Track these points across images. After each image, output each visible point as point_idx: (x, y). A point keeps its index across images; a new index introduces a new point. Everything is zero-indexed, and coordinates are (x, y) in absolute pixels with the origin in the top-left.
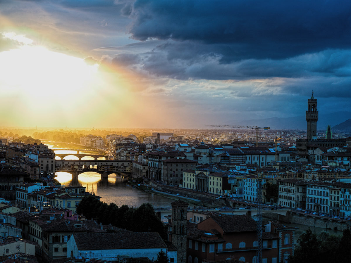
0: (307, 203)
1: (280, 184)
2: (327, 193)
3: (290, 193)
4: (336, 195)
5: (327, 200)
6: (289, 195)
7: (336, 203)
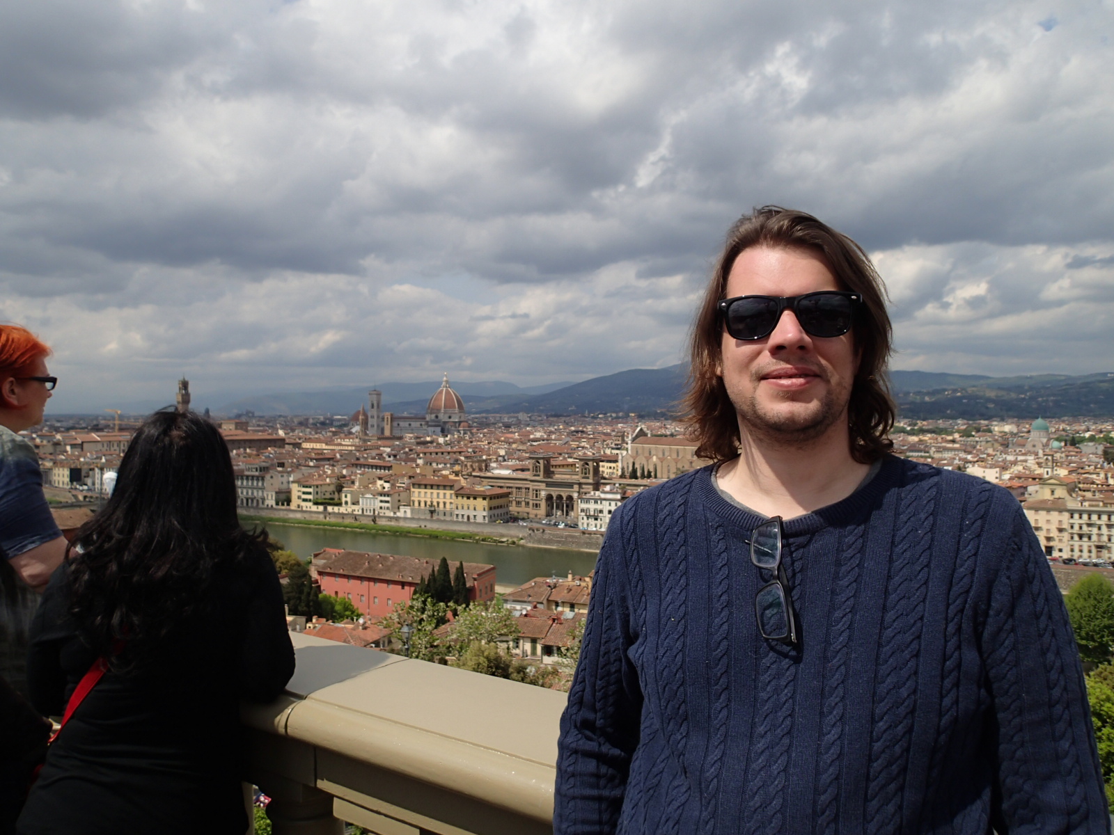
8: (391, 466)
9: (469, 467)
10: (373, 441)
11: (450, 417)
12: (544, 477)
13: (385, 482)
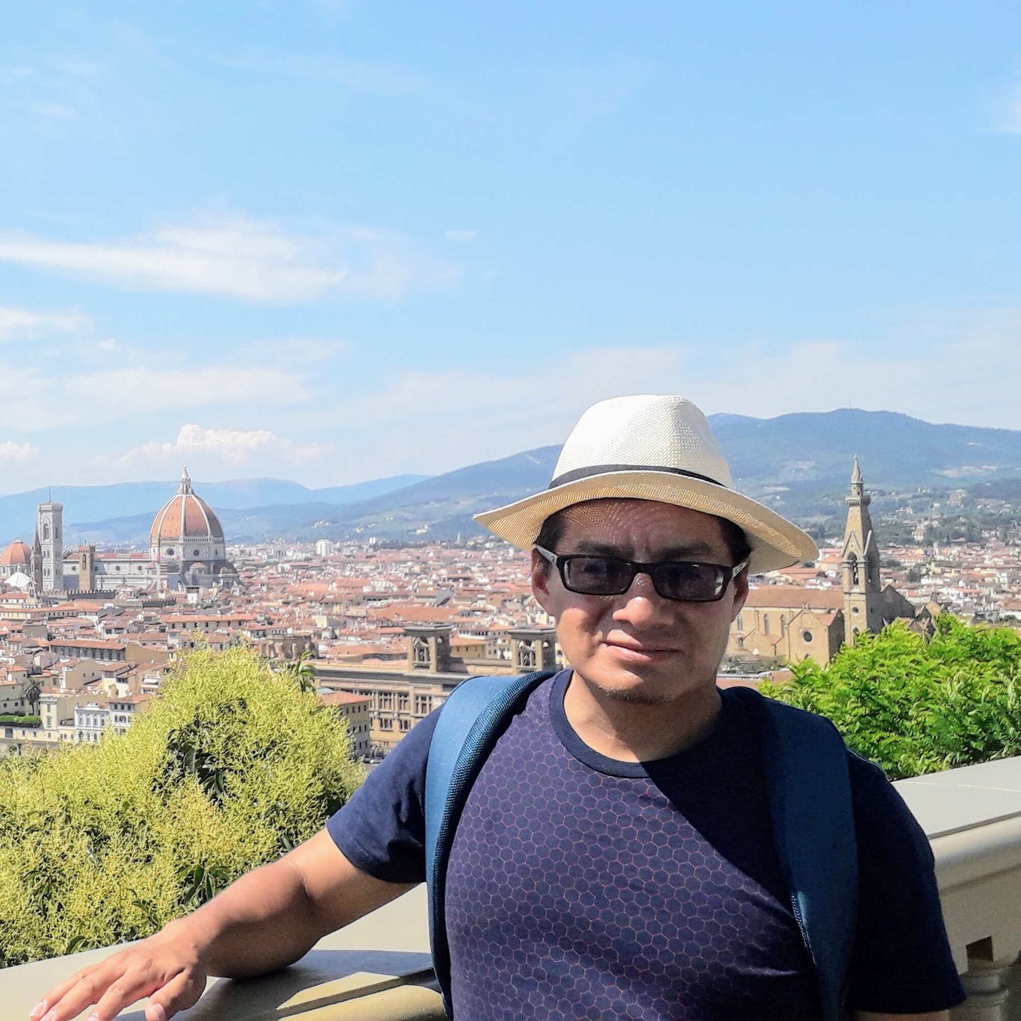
8: (124, 649)
9: (277, 651)
10: (61, 603)
11: (196, 553)
12: (438, 671)
13: (119, 680)
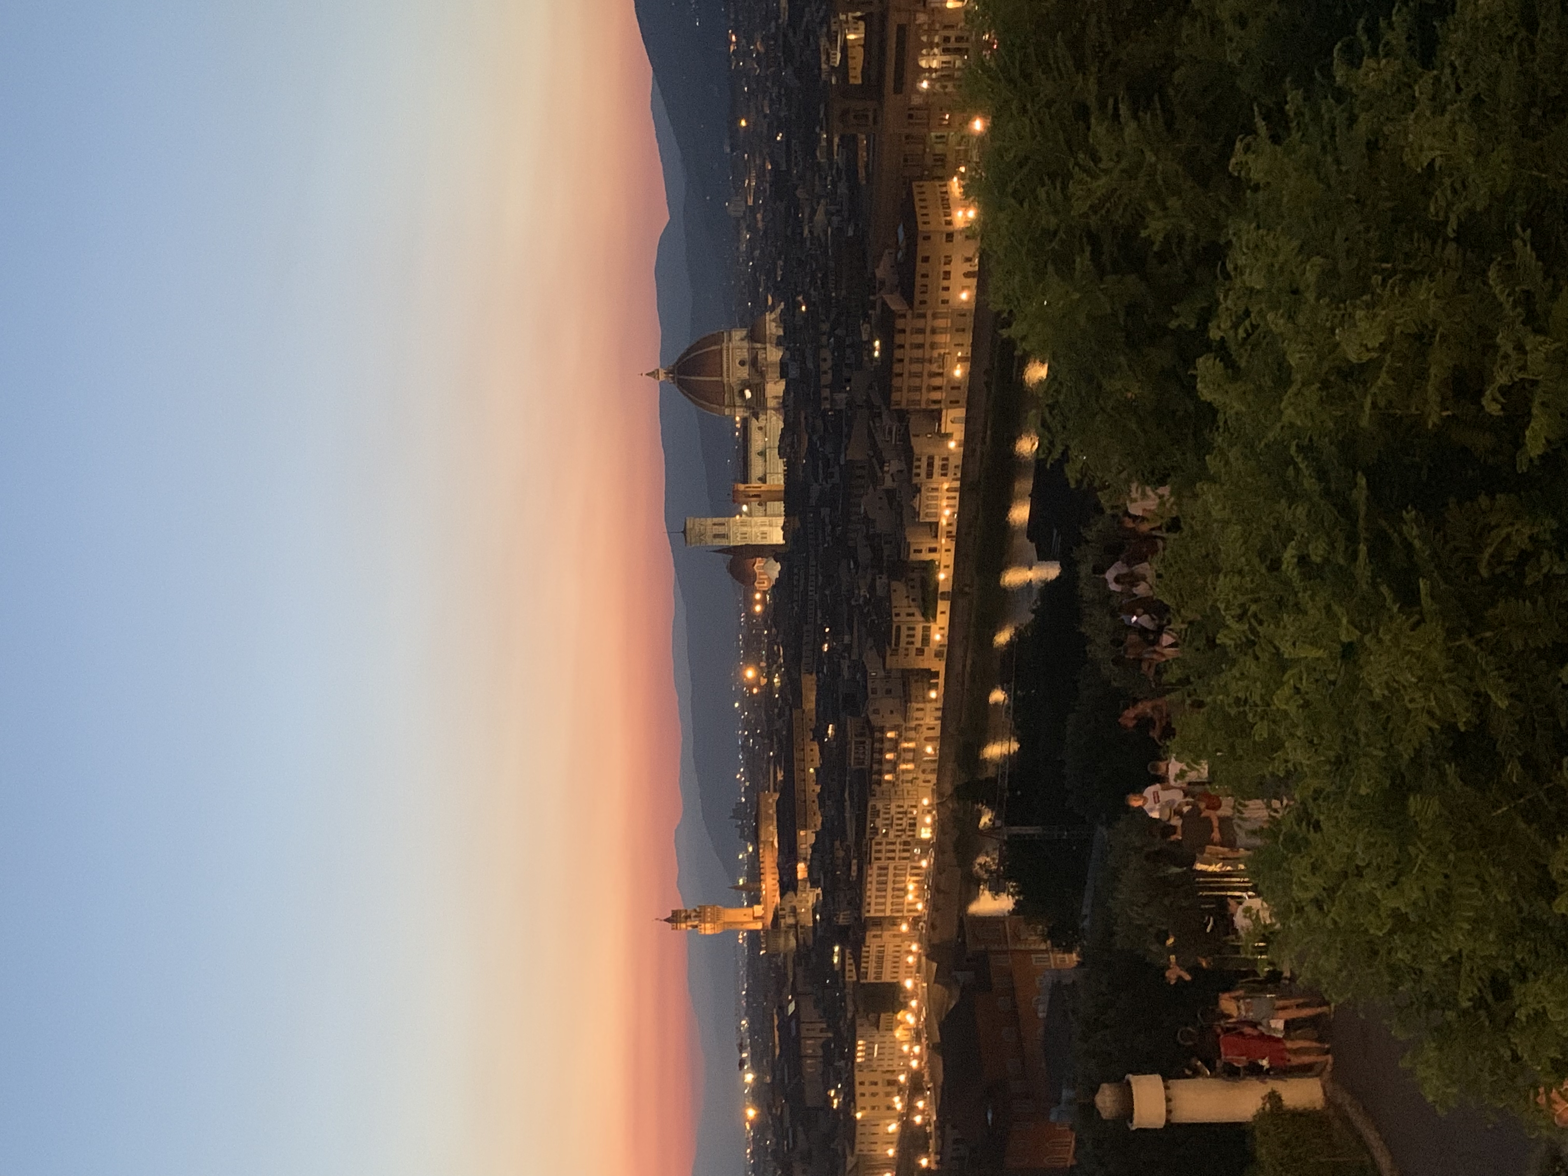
0: (906, 914)
1: (866, 978)
2: (880, 868)
3: (886, 953)
4: (883, 847)
5: (895, 868)
6: (890, 958)
7: (902, 847)
11: (742, 363)
